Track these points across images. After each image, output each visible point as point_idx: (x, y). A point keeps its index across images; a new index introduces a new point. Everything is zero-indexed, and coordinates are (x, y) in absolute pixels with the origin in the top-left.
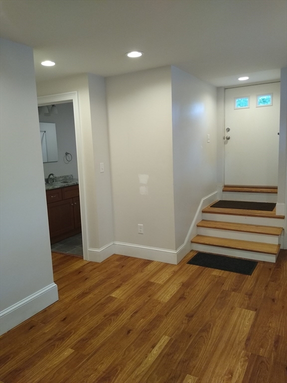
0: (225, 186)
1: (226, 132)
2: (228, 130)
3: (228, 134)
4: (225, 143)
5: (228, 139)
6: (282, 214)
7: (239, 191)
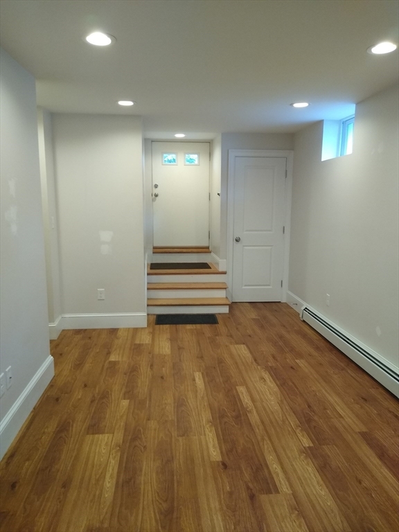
0: (154, 248)
1: (154, 188)
2: (156, 186)
3: (156, 191)
4: (153, 200)
5: (156, 196)
6: (224, 270)
7: (170, 253)
